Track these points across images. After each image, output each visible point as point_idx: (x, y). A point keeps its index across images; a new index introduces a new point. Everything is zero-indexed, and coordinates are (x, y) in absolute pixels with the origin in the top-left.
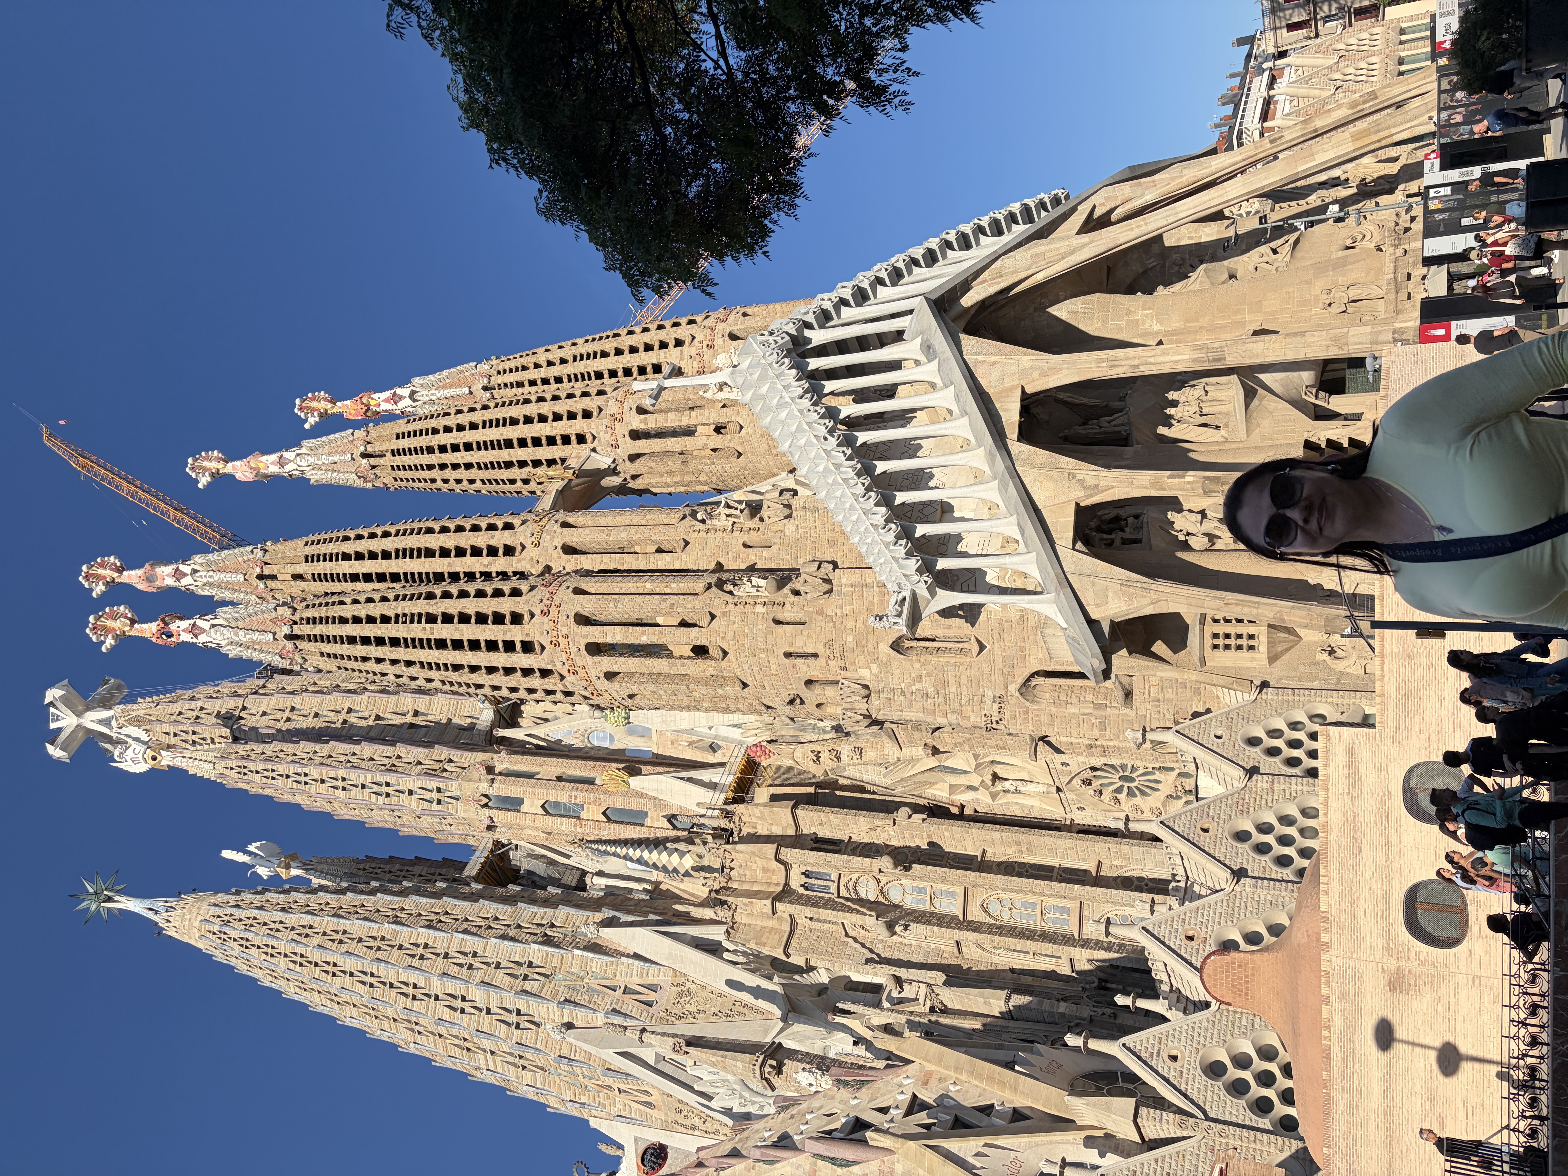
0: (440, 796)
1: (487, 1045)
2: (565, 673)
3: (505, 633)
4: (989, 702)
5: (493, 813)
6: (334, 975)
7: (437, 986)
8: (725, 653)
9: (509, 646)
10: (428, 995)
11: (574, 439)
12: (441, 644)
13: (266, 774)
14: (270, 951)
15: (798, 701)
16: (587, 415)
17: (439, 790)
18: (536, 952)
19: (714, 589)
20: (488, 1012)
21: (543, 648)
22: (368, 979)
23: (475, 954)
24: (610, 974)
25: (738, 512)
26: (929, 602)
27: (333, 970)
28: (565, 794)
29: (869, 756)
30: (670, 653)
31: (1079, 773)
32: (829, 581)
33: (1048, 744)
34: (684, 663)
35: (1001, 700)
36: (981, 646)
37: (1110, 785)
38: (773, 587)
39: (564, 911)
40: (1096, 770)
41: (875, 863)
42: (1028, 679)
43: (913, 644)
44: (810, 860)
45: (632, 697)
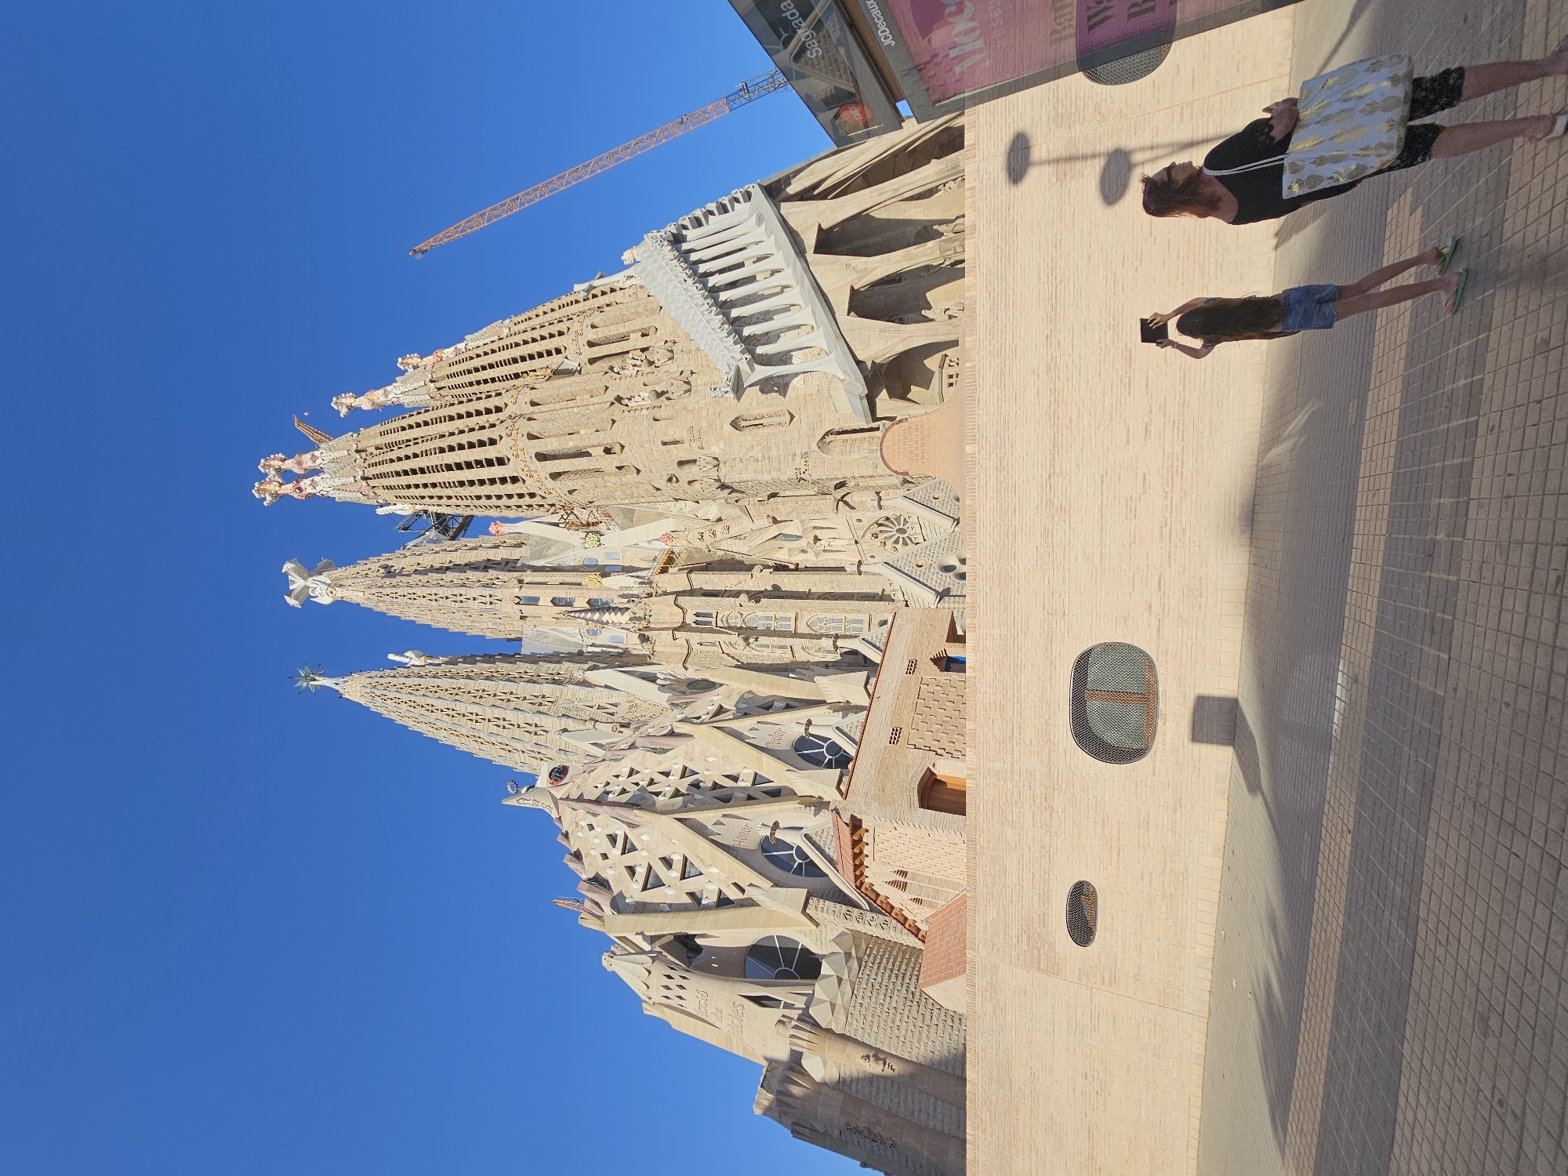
0: (491, 599)
1: (519, 746)
2: (525, 478)
3: (485, 453)
4: (798, 458)
5: (521, 607)
6: (432, 712)
7: (490, 713)
8: (623, 447)
9: (490, 463)
10: (484, 719)
11: (554, 352)
12: (449, 468)
13: (393, 595)
14: (397, 700)
15: (674, 479)
17: (491, 596)
18: (547, 689)
19: (617, 404)
20: (519, 726)
21: (509, 460)
22: (451, 713)
23: (511, 693)
24: (590, 699)
25: (640, 363)
26: (750, 375)
27: (431, 709)
28: (564, 592)
29: (734, 531)
30: (588, 454)
31: (869, 528)
32: (688, 383)
33: (846, 503)
34: (598, 459)
35: (805, 455)
36: (792, 417)
37: (891, 537)
38: (654, 396)
39: (566, 665)
40: (881, 525)
41: (738, 601)
42: (823, 437)
43: (747, 423)
44: (697, 603)
45: (571, 492)
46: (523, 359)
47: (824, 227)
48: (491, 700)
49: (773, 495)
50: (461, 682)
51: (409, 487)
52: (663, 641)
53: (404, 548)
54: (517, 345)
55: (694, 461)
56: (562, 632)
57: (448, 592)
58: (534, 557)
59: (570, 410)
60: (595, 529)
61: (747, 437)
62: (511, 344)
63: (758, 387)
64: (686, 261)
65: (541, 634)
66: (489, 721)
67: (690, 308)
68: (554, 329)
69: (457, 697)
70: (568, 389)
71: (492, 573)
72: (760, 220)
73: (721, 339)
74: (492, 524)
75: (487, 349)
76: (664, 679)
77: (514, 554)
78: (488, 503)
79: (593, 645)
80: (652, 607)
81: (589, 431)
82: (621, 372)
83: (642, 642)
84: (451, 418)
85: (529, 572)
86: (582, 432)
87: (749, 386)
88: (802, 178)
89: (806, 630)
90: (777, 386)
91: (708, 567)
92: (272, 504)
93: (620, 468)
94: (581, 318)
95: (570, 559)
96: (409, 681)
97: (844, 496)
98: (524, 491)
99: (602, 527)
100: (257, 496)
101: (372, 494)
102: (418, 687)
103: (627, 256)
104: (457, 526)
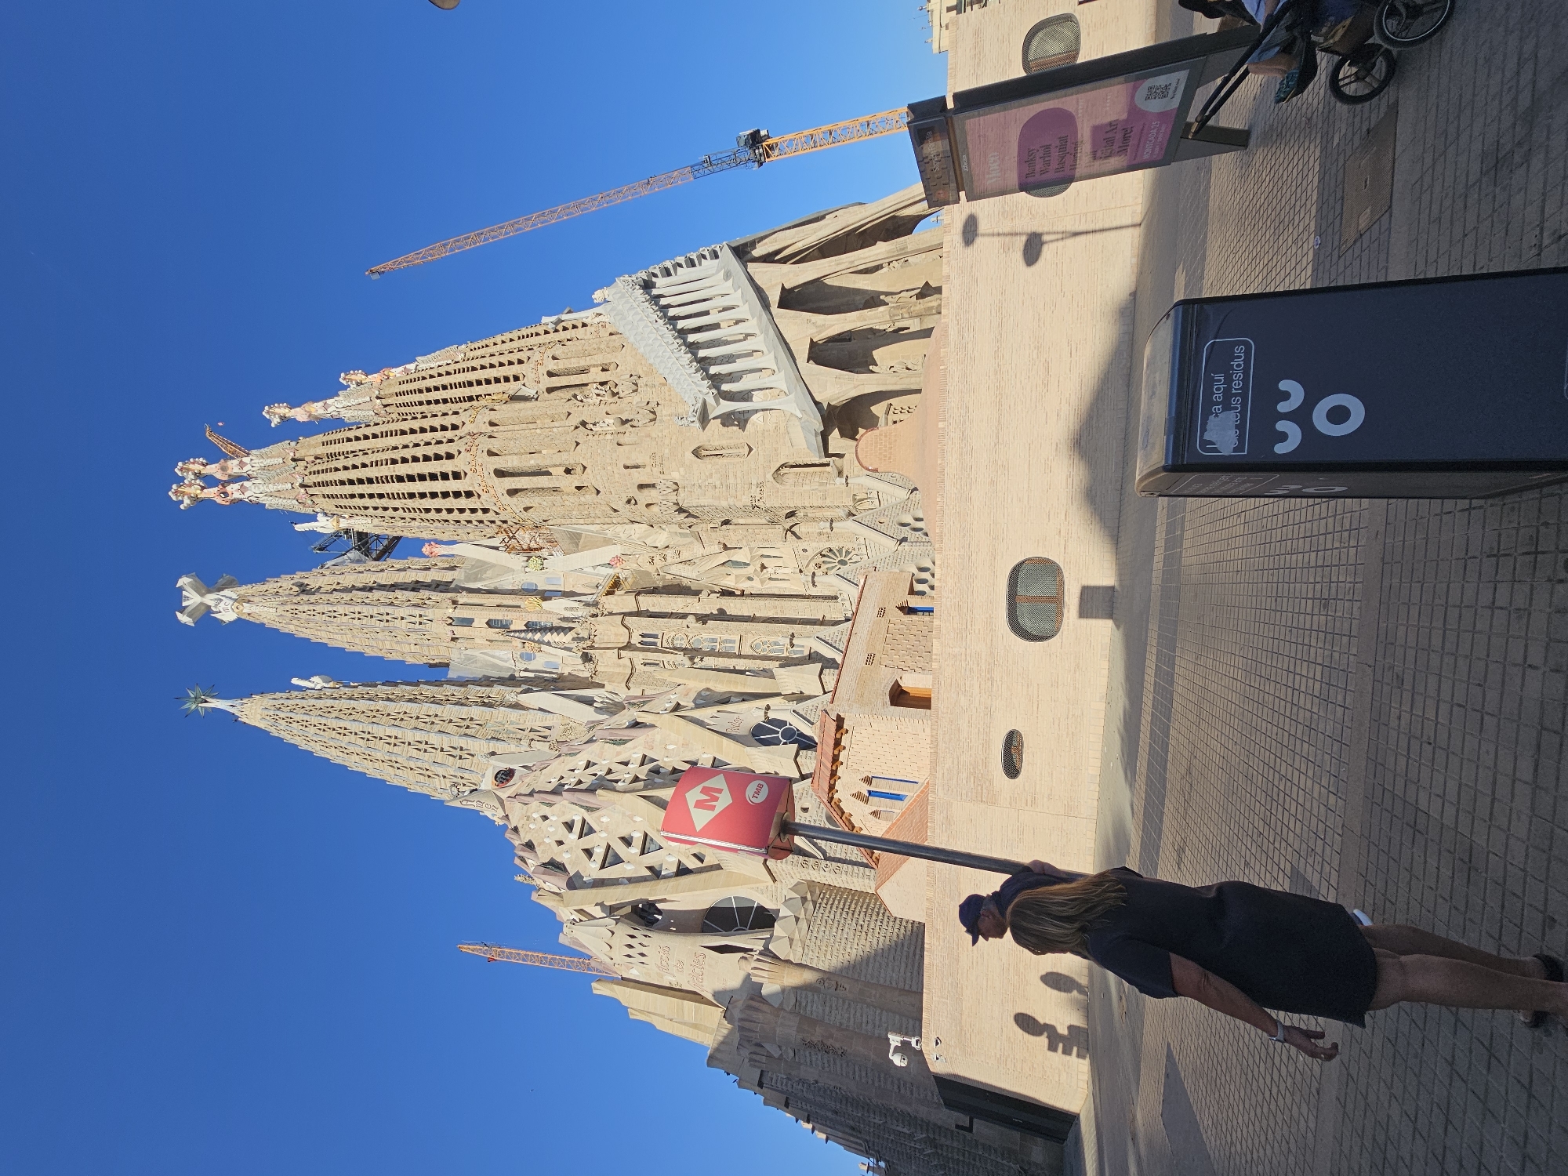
0: (421, 620)
1: (440, 771)
2: (480, 493)
3: (441, 466)
4: (754, 487)
5: (453, 628)
6: (345, 735)
7: (410, 736)
8: (585, 468)
9: (445, 477)
10: (404, 743)
11: (512, 379)
13: (309, 613)
14: (304, 723)
15: (633, 501)
16: (520, 362)
17: (420, 616)
18: (476, 712)
19: (581, 428)
20: (442, 750)
21: (466, 474)
22: (366, 736)
23: (436, 716)
24: (522, 721)
25: (604, 393)
26: (715, 408)
27: (344, 732)
28: (501, 614)
29: (685, 556)
30: (549, 474)
31: (813, 558)
32: (654, 413)
33: (794, 533)
34: (558, 478)
35: (760, 485)
36: (751, 449)
37: (833, 568)
38: (619, 423)
39: (497, 688)
40: (824, 556)
41: (685, 622)
42: (778, 469)
43: (708, 453)
44: (644, 624)
45: (526, 509)
46: (479, 383)
47: (787, 287)
48: (413, 722)
49: (726, 522)
50: (380, 705)
51: (352, 496)
52: (606, 662)
53: (322, 567)
54: (474, 369)
55: (653, 486)
56: (493, 657)
57: (374, 611)
58: (468, 579)
59: (533, 431)
60: (538, 553)
61: (707, 465)
62: (468, 368)
63: (719, 420)
64: (657, 304)
65: (469, 658)
66: (409, 744)
67: (660, 345)
68: (514, 357)
69: (374, 720)
70: (530, 412)
71: (424, 594)
72: (728, 276)
73: (690, 375)
74: (427, 545)
75: (442, 370)
76: (602, 702)
77: (448, 576)
78: (437, 516)
79: (526, 670)
80: (597, 627)
81: (551, 451)
82: (584, 400)
83: (584, 662)
84: (403, 433)
85: (464, 593)
86: (544, 452)
87: (714, 419)
88: (766, 243)
89: (750, 652)
90: (739, 420)
91: (654, 591)
92: (189, 509)
93: (579, 488)
94: (542, 349)
95: (507, 583)
96: (319, 703)
97: (793, 526)
98: (478, 506)
99: (544, 553)
100: (174, 498)
101: (310, 502)
102: (330, 710)
103: (598, 296)
104: (381, 548)
